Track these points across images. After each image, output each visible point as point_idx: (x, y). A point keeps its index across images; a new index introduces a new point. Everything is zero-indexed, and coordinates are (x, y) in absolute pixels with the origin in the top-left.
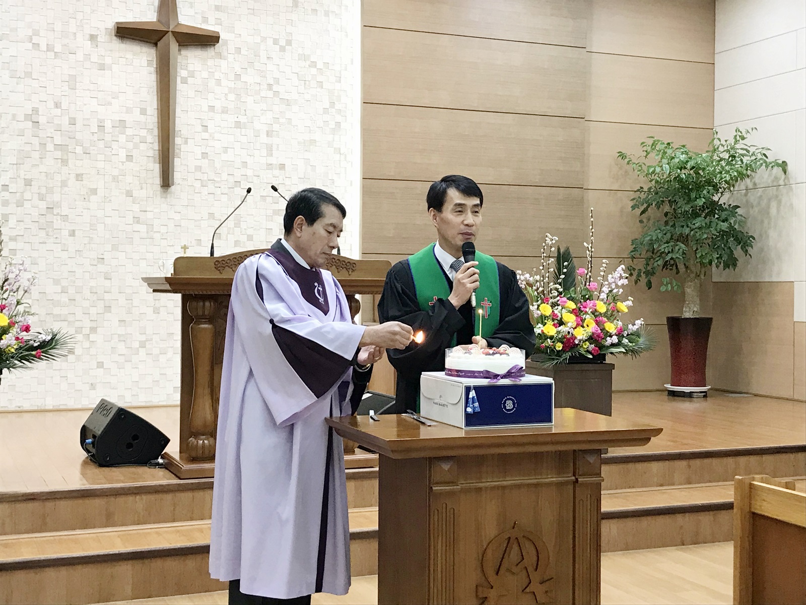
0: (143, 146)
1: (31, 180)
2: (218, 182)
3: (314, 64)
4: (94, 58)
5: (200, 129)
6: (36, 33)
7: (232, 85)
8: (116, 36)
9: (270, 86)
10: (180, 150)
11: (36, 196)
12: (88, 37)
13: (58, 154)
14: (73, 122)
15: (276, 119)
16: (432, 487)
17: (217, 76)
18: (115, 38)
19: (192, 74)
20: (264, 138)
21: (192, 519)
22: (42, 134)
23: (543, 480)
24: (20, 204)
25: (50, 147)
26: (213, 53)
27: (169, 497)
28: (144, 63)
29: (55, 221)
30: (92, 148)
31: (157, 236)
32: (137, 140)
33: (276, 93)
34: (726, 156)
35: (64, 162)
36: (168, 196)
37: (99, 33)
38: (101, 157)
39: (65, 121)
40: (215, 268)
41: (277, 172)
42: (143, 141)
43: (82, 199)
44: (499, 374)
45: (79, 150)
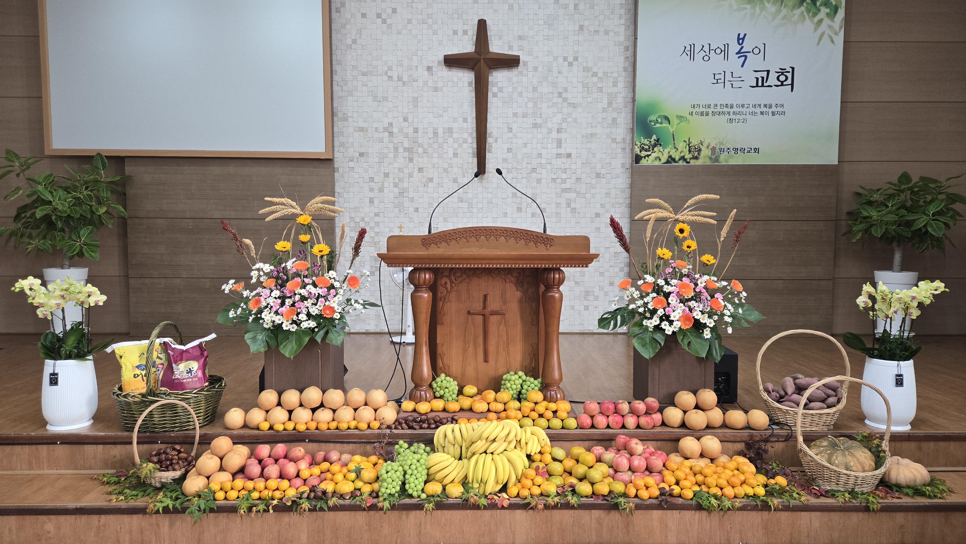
0: (465, 145)
1: (388, 174)
2: (519, 169)
3: (595, 74)
4: (430, 84)
5: (506, 130)
6: (390, 69)
7: (530, 95)
8: (445, 65)
9: (560, 95)
10: (491, 147)
11: (392, 185)
12: (426, 68)
13: (406, 154)
14: (416, 130)
15: (564, 120)
17: (519, 90)
18: (444, 67)
19: (501, 90)
20: (554, 135)
22: (395, 141)
24: (381, 190)
25: (401, 150)
26: (517, 73)
28: (466, 84)
29: (405, 202)
30: (429, 149)
31: (475, 210)
32: (461, 141)
33: (565, 100)
35: (411, 160)
36: (483, 181)
37: (434, 65)
38: (435, 155)
39: (411, 130)
40: (422, 245)
41: (564, 160)
42: (465, 141)
43: (423, 185)
45: (420, 150)
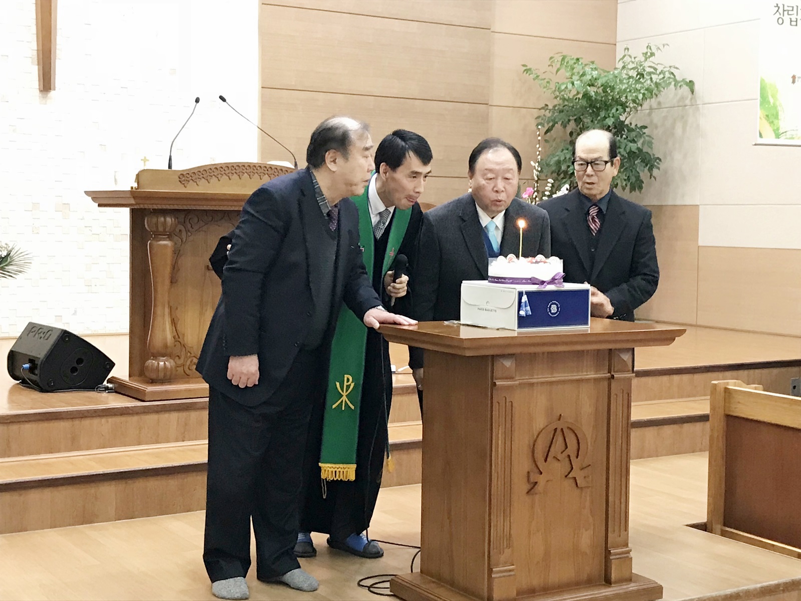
0: (20, 45)
10: (60, 50)
16: (495, 382)
21: (157, 442)
23: (587, 376)
27: (135, 419)
34: (633, 73)
40: (180, 181)
44: (545, 280)
